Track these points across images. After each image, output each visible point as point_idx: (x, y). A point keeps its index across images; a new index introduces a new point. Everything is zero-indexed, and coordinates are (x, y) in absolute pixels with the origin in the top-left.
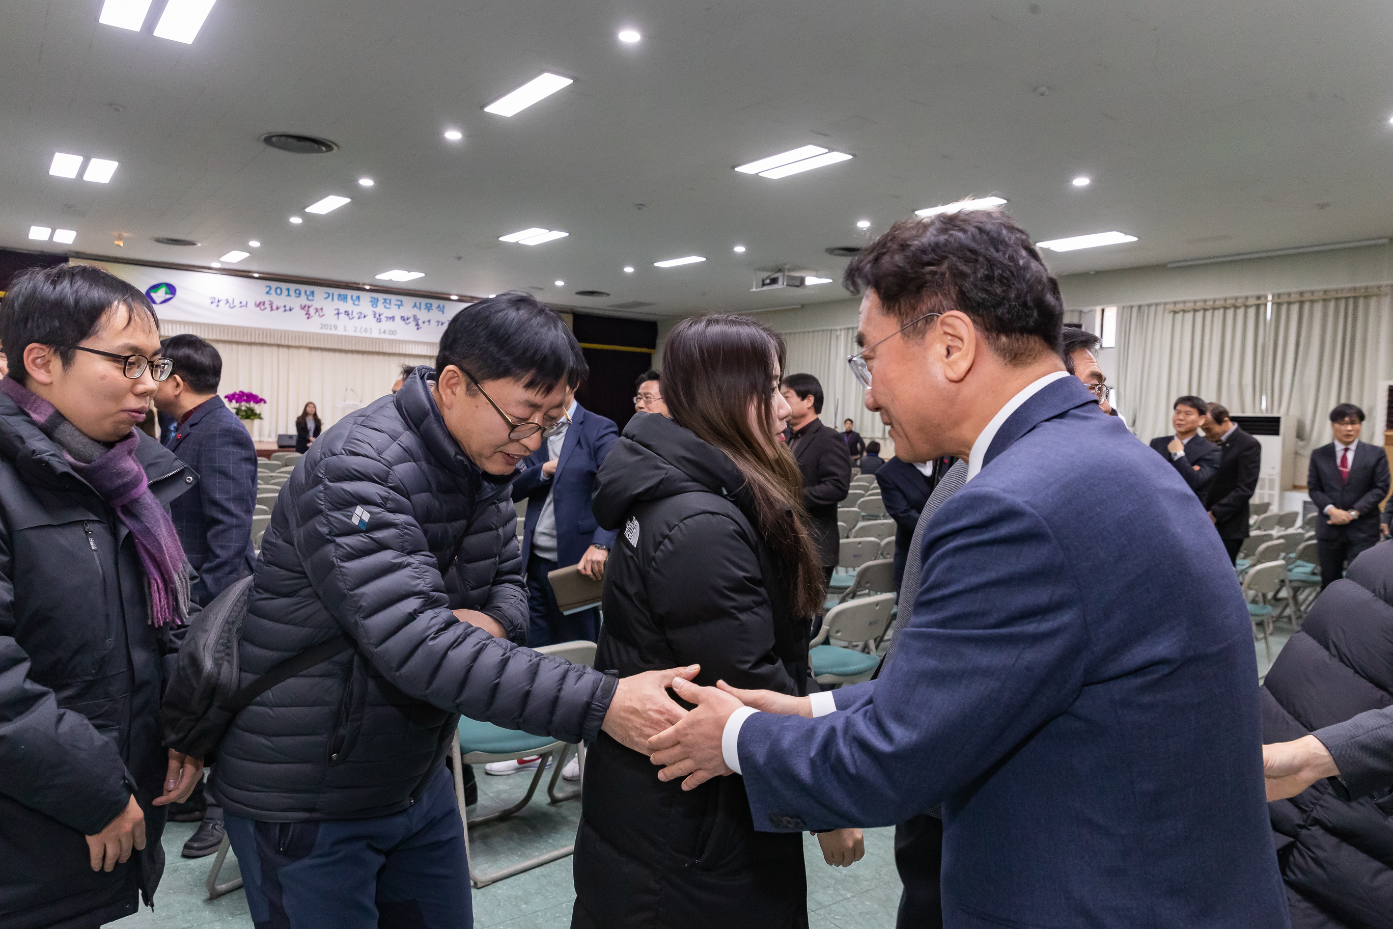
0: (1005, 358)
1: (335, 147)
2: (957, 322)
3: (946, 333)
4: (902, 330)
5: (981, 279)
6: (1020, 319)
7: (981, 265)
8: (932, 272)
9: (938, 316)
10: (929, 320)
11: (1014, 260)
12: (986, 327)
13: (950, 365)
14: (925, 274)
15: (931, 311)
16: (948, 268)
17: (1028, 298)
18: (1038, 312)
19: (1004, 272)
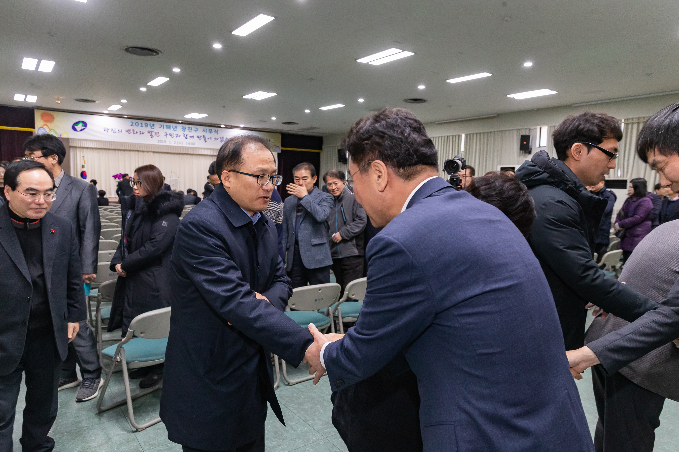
1: (160, 53)
2: (379, 165)
3: (376, 170)
6: (408, 161)
7: (387, 139)
8: (367, 144)
9: (372, 162)
10: (369, 164)
11: (402, 133)
12: (393, 166)
13: (379, 184)
14: (363, 145)
15: (369, 161)
16: (373, 141)
17: (411, 151)
18: (416, 156)
19: (398, 141)
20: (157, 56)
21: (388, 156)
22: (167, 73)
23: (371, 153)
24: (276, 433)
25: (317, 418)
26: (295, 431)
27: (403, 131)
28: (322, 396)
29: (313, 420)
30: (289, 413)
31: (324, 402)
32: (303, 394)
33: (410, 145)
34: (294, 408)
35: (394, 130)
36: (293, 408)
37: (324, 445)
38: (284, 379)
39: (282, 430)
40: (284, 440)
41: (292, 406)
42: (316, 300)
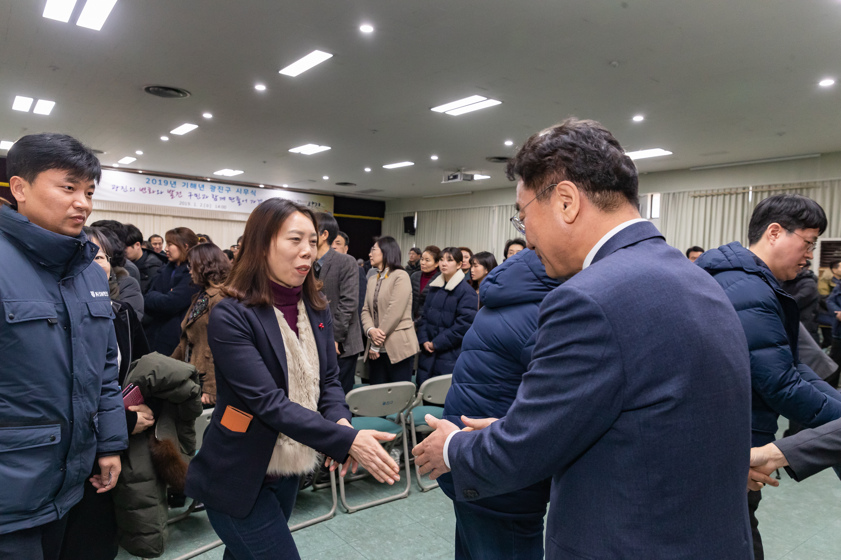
0: (599, 207)
1: (188, 94)
2: (567, 188)
3: (562, 195)
4: (537, 197)
5: (579, 161)
6: (606, 182)
7: (579, 153)
8: (550, 160)
9: (556, 186)
10: (551, 189)
11: (598, 147)
12: (585, 188)
13: (566, 214)
14: (545, 162)
15: (552, 183)
16: (559, 156)
17: (610, 170)
18: (617, 176)
19: (594, 155)
20: (185, 98)
21: (579, 175)
22: (195, 118)
23: (555, 172)
27: (599, 144)
28: (393, 528)
30: (351, 551)
31: (395, 536)
32: (368, 526)
35: (587, 142)
36: (356, 544)
38: (342, 506)
41: (355, 541)
42: (384, 404)
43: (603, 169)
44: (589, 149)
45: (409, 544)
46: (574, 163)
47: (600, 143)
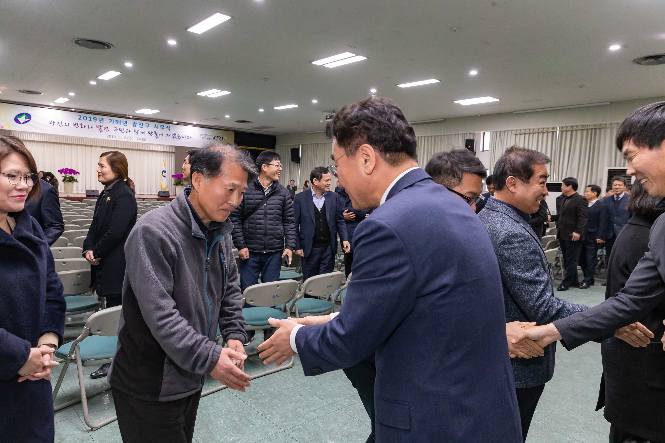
0: (389, 164)
1: (112, 47)
2: (367, 149)
3: (364, 154)
4: (346, 153)
5: (376, 130)
6: (394, 146)
7: (376, 124)
8: (356, 128)
9: (360, 146)
10: (356, 149)
11: (390, 120)
12: (380, 150)
13: (366, 167)
14: (352, 129)
15: (357, 145)
16: (362, 126)
17: (397, 137)
18: (402, 142)
19: (385, 126)
20: (109, 49)
21: (376, 141)
22: (119, 67)
23: (359, 137)
24: (234, 427)
25: (275, 412)
26: (253, 425)
28: (279, 390)
29: (272, 414)
30: (248, 408)
31: (282, 396)
32: (260, 389)
33: (397, 132)
34: (252, 403)
35: (382, 117)
37: (282, 438)
39: (241, 425)
40: (243, 434)
42: (274, 297)
43: (392, 136)
44: (383, 122)
45: (292, 402)
46: (372, 132)
47: (391, 117)
